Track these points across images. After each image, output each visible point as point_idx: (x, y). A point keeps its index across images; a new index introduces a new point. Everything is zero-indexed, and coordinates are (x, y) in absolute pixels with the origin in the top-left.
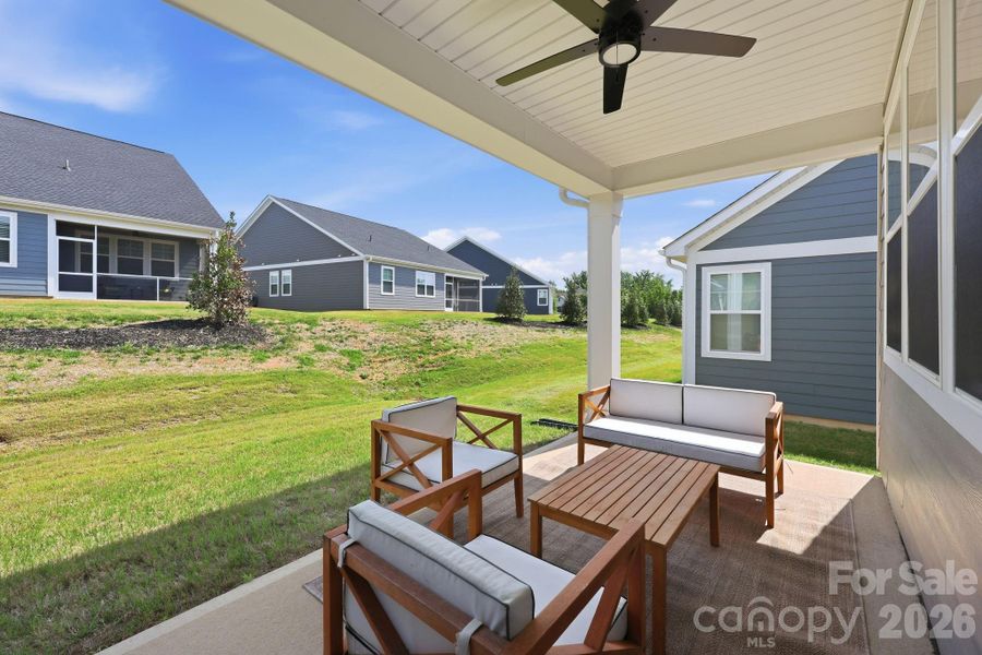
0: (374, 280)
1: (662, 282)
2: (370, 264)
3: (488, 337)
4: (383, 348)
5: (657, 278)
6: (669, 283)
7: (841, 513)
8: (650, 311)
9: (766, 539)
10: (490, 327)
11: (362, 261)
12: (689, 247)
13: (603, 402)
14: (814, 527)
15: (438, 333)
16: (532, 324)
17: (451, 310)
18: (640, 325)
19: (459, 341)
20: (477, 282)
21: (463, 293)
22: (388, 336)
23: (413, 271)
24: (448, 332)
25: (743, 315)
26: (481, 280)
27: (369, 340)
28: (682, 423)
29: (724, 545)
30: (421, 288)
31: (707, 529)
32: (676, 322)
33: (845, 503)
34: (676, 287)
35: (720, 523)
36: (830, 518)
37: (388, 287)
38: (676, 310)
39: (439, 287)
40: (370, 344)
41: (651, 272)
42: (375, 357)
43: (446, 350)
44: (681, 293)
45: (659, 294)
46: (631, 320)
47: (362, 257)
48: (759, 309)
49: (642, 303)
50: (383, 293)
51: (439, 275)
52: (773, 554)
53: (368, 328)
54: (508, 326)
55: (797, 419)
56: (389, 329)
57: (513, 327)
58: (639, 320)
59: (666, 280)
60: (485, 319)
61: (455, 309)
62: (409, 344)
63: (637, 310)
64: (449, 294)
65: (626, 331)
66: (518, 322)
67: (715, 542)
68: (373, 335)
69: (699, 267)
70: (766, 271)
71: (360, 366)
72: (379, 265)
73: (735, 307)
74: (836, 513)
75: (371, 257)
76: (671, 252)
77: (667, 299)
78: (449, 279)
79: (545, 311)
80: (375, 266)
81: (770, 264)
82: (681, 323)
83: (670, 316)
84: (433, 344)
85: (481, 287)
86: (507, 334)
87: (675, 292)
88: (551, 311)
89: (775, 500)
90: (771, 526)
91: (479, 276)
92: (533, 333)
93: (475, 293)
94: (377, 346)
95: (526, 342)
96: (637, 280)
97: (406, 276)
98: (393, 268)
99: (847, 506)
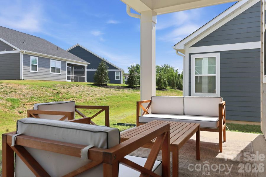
0: (26, 63)
1: (173, 70)
2: (24, 55)
3: (90, 92)
4: (32, 98)
5: (171, 69)
6: (177, 71)
7: (248, 146)
8: (169, 82)
9: (219, 156)
10: (91, 88)
11: (19, 54)
12: (186, 45)
13: (148, 107)
14: (238, 151)
15: (63, 91)
16: (113, 87)
17: (70, 81)
18: (164, 88)
19: (75, 94)
20: (84, 67)
21: (76, 73)
22: (35, 91)
23: (49, 60)
24: (69, 90)
25: (208, 76)
26: (86, 66)
27: (23, 93)
28: (184, 114)
29: (202, 159)
30: (54, 69)
31: (195, 154)
32: (180, 88)
33: (250, 143)
34: (180, 72)
35: (201, 152)
36: (244, 148)
37: (34, 67)
38: (180, 82)
39: (63, 69)
40: (24, 95)
41: (168, 65)
42: (27, 102)
43: (68, 99)
44: (182, 75)
45: (172, 75)
46: (160, 86)
47: (19, 51)
48: (215, 73)
49: (165, 79)
50: (31, 71)
51: (63, 62)
52: (222, 160)
53: (23, 87)
54: (101, 88)
55: (230, 122)
56: (35, 88)
57: (103, 88)
58: (163, 86)
59: (175, 69)
60: (88, 84)
61: (72, 80)
62: (47, 95)
63: (162, 81)
64: (69, 72)
65: (158, 91)
66: (105, 86)
67: (198, 158)
68: (26, 91)
69: (190, 55)
70: (218, 56)
71: (18, 107)
72: (29, 56)
73: (205, 73)
74: (246, 146)
75: (25, 51)
76: (178, 47)
77: (176, 78)
78: (69, 65)
79: (119, 82)
80: (27, 57)
81: (219, 53)
82: (182, 88)
83: (177, 85)
84: (60, 96)
85: (86, 70)
86: (100, 91)
87: (179, 75)
88: (122, 82)
89: (223, 144)
90: (221, 152)
91: (85, 64)
92: (113, 91)
93: (83, 73)
94: (28, 96)
95: (110, 95)
96: (162, 69)
97: (44, 62)
98: (37, 58)
99: (250, 144)
